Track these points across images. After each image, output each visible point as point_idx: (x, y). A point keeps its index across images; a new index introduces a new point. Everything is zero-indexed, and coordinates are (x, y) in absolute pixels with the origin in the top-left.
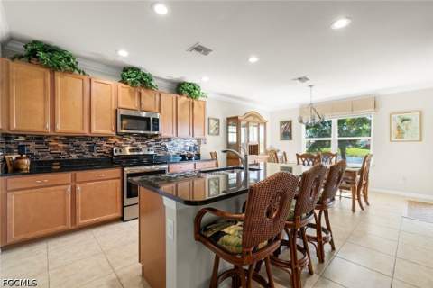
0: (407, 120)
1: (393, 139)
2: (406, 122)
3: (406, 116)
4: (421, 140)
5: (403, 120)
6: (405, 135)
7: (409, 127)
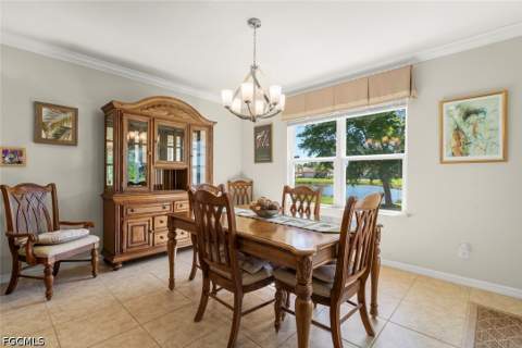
0: (476, 112)
1: (446, 158)
2: (473, 118)
3: (475, 104)
4: (505, 159)
5: (468, 114)
6: (471, 149)
7: (480, 129)
